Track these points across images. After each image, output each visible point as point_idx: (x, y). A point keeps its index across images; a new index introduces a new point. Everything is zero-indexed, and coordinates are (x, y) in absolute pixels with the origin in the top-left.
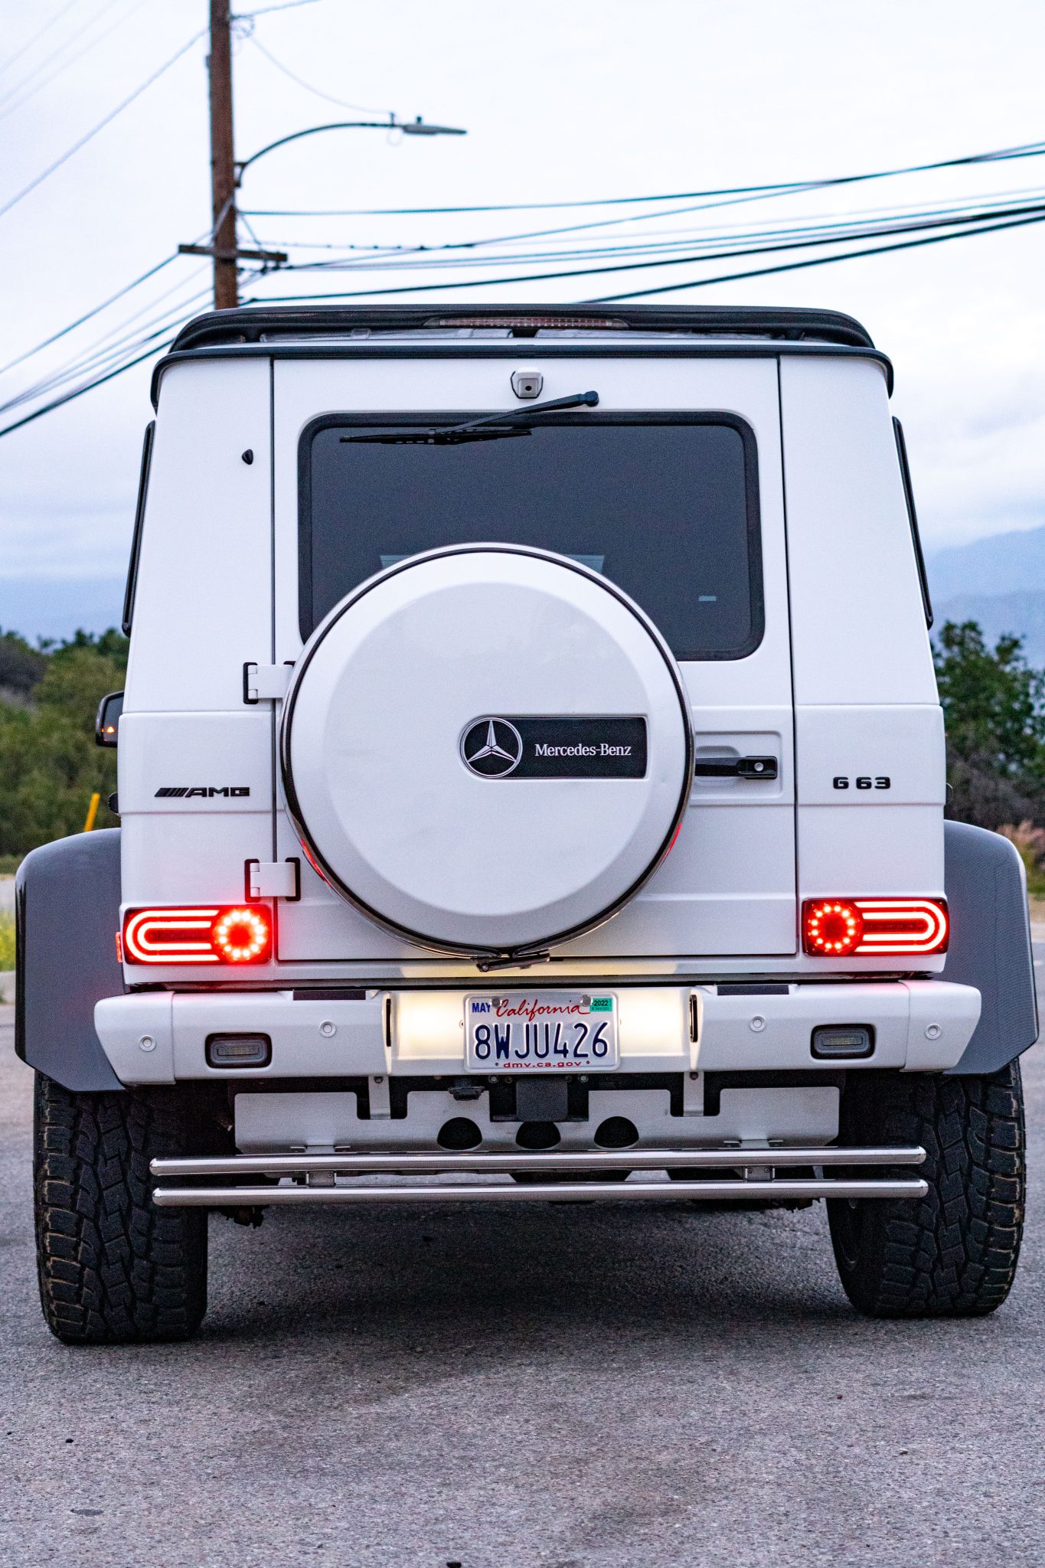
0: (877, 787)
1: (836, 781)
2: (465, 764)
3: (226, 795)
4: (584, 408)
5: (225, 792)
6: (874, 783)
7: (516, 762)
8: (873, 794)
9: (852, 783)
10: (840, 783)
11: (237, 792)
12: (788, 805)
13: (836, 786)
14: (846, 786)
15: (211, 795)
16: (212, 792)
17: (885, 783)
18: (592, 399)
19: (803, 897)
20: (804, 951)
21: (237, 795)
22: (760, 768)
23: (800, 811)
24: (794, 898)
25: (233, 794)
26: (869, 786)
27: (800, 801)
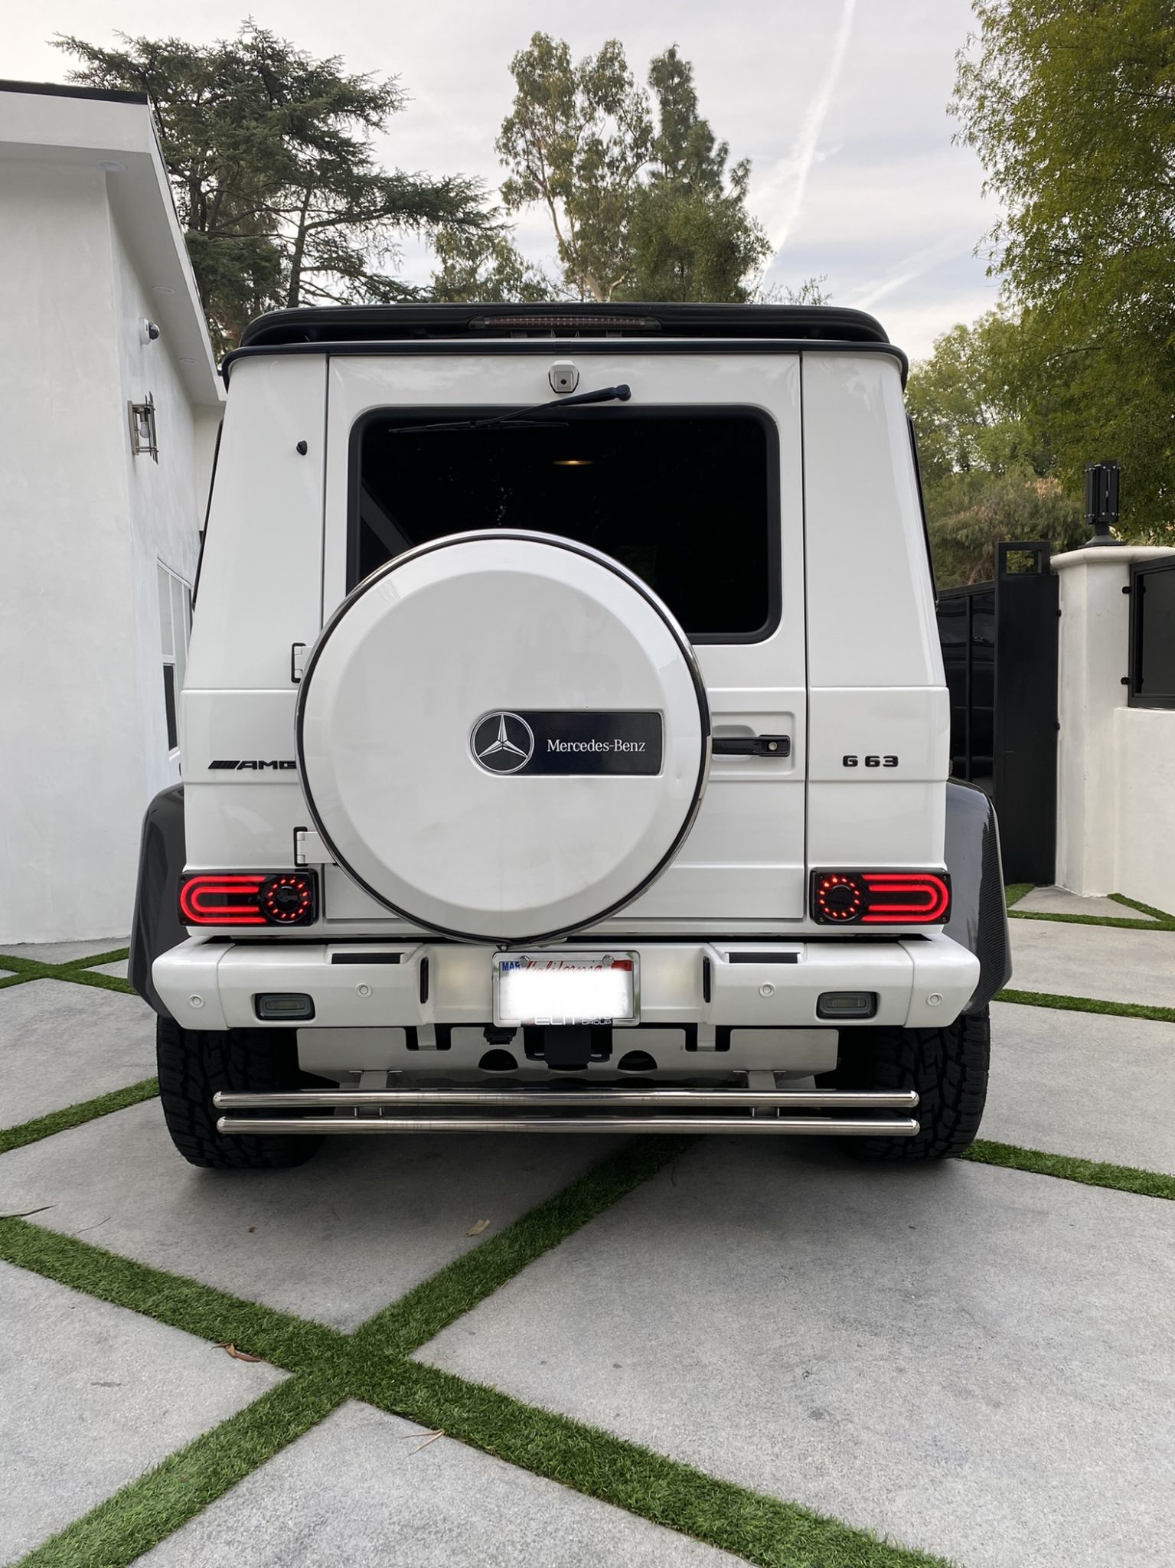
0: (885, 765)
1: (846, 759)
2: (476, 759)
3: (275, 767)
4: (616, 402)
5: (274, 764)
6: (882, 761)
7: (528, 758)
8: (881, 772)
9: (861, 761)
10: (849, 761)
11: (286, 765)
12: (801, 781)
13: (845, 764)
14: (855, 763)
15: (261, 768)
16: (262, 764)
17: (893, 762)
18: (623, 392)
19: (811, 866)
20: (811, 916)
21: (286, 768)
22: (772, 747)
23: (810, 787)
24: (803, 867)
25: (282, 767)
26: (877, 764)
27: (811, 777)
